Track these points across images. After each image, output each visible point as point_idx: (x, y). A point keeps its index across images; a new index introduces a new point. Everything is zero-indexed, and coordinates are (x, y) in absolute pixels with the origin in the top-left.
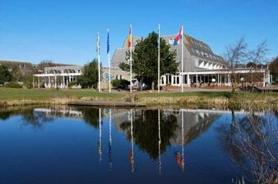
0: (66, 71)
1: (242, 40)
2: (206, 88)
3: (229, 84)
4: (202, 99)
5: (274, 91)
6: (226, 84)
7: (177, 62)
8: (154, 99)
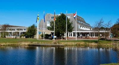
0: (18, 30)
1: (102, 19)
2: (85, 38)
3: (94, 37)
4: (86, 43)
5: (115, 40)
6: (93, 37)
7: (73, 27)
8: (66, 43)
